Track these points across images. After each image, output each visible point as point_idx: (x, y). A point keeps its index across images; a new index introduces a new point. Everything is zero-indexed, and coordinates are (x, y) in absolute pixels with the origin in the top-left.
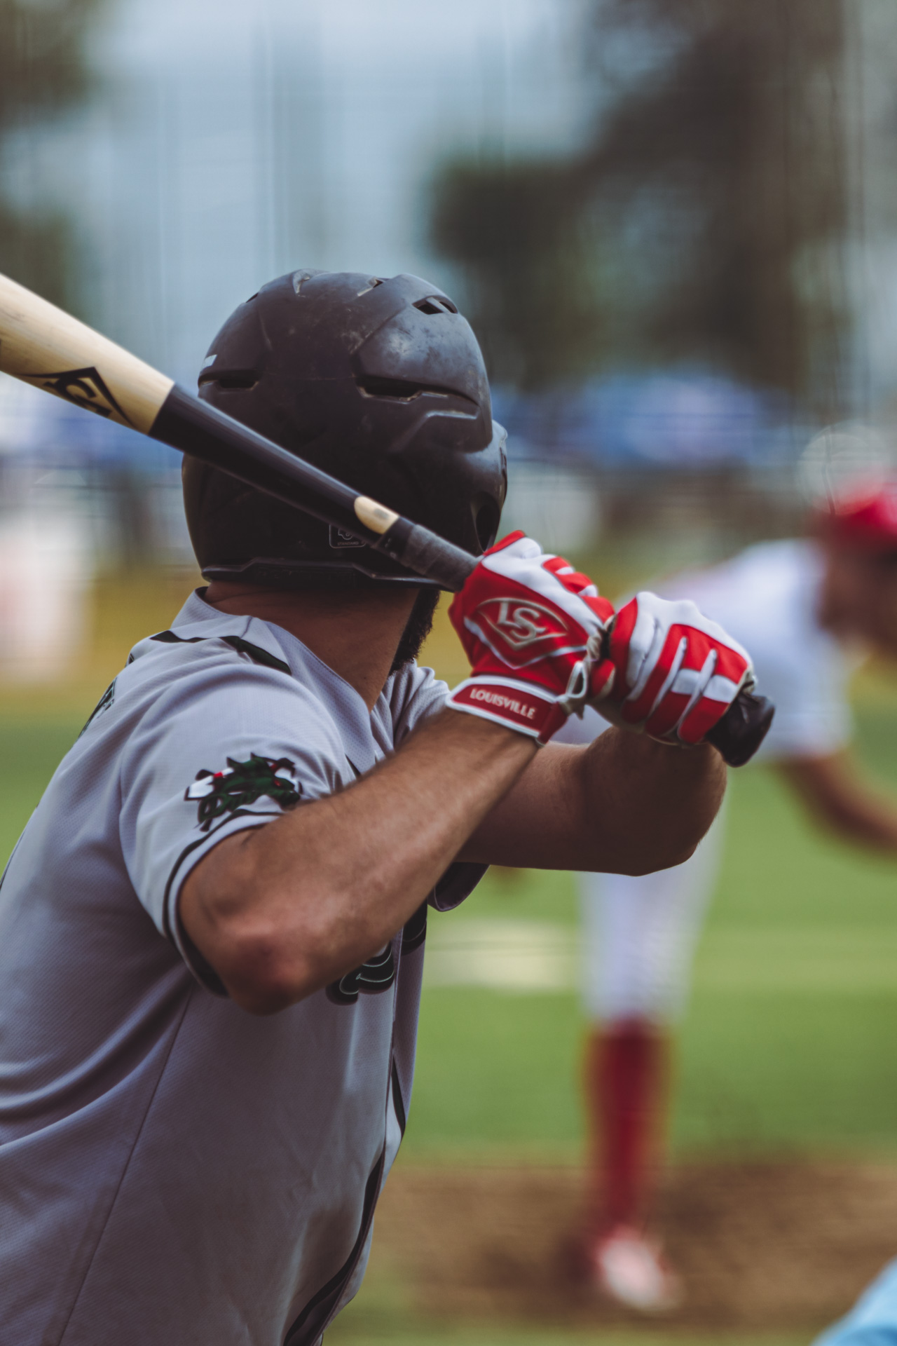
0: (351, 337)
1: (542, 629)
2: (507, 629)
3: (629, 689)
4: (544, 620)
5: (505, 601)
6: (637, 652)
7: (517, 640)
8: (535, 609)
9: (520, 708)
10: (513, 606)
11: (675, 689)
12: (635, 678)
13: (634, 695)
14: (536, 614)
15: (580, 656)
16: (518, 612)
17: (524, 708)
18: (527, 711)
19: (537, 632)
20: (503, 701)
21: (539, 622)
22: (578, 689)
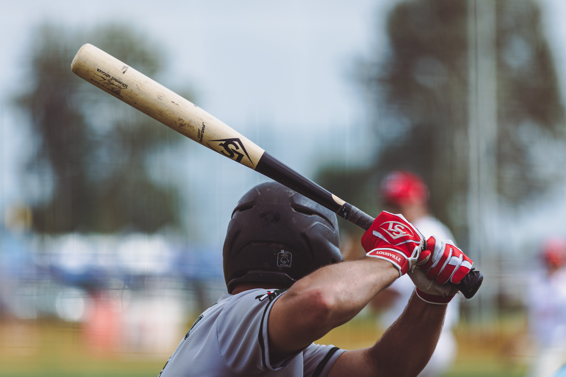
0: (290, 192)
1: (405, 233)
2: (391, 232)
3: (432, 263)
4: (405, 229)
5: (391, 223)
6: (438, 248)
7: (395, 236)
8: (402, 226)
9: (396, 257)
10: (394, 224)
11: (450, 263)
12: (435, 259)
13: (434, 266)
14: (403, 228)
15: (418, 245)
16: (396, 227)
17: (397, 257)
18: (398, 259)
19: (403, 234)
20: (390, 254)
21: (403, 230)
22: (415, 256)
